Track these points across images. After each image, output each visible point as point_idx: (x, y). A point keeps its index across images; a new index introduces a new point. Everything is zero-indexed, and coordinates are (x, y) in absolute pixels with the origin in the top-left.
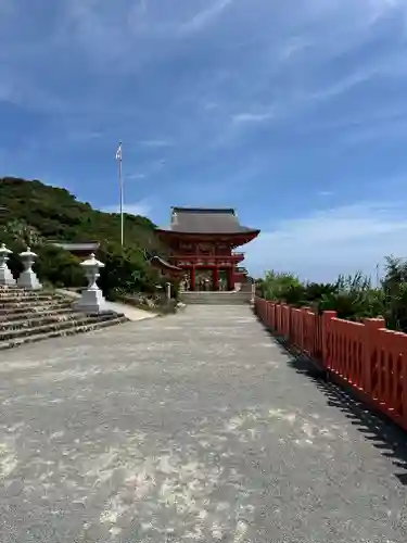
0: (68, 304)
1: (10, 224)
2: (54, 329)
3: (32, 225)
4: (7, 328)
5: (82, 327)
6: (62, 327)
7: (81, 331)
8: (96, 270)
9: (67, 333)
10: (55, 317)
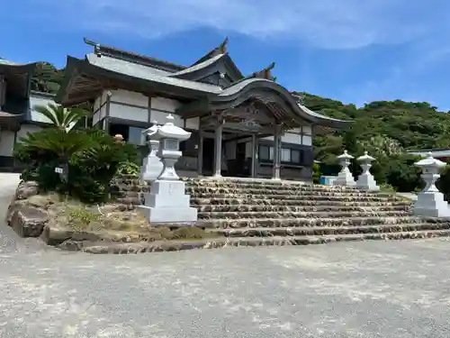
0: (402, 207)
1: (373, 139)
2: (376, 231)
3: (393, 138)
4: (325, 223)
5: (411, 233)
6: (386, 230)
7: (408, 236)
8: (436, 170)
9: (390, 238)
10: (382, 219)
